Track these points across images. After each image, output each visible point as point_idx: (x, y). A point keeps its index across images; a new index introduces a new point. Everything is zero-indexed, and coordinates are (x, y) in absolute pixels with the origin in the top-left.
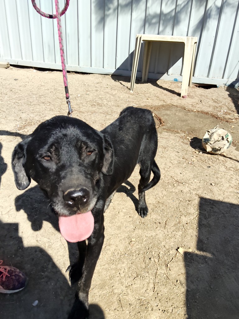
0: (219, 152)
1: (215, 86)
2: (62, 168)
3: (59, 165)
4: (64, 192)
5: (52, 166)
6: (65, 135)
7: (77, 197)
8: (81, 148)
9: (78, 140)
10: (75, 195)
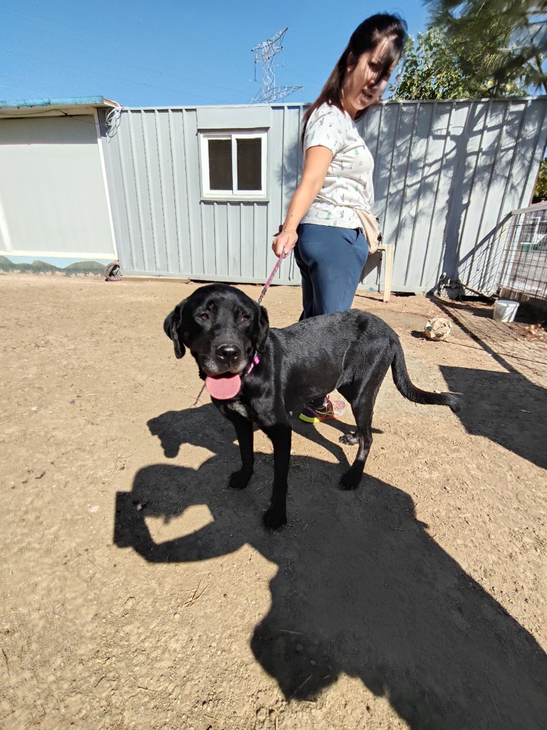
0: (442, 338)
1: (413, 294)
2: (218, 327)
3: (214, 324)
4: (216, 347)
5: (208, 325)
6: (223, 299)
7: (229, 352)
8: (238, 312)
9: (235, 305)
10: (228, 350)
